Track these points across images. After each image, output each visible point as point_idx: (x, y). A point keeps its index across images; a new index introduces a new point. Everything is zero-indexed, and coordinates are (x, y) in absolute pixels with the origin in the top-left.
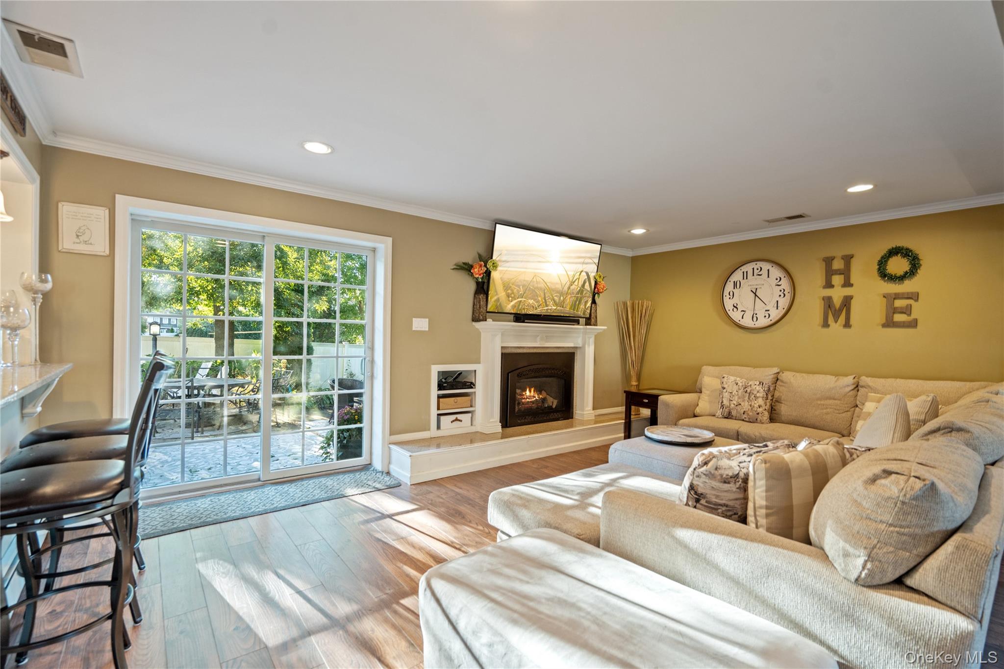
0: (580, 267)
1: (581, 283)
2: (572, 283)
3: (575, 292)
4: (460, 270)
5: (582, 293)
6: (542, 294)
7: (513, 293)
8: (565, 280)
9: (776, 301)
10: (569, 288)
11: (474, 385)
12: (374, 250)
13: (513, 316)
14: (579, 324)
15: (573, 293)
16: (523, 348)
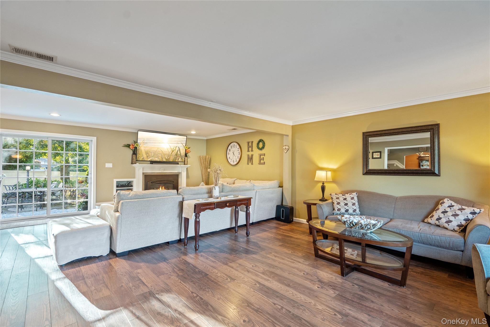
0: (176, 145)
1: (176, 151)
2: (173, 151)
3: (174, 155)
4: (125, 147)
5: (177, 155)
6: (161, 156)
7: (149, 155)
8: (170, 150)
9: (238, 156)
10: (171, 153)
11: (133, 186)
12: (92, 141)
13: (150, 162)
14: (178, 164)
15: (173, 155)
16: (155, 173)
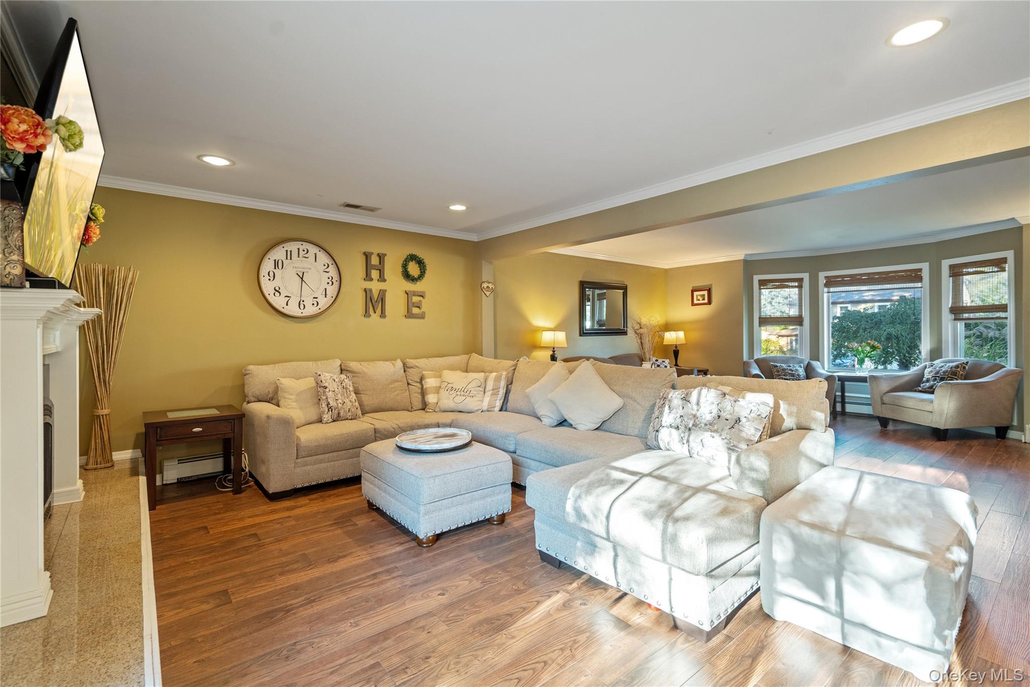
9: (324, 288)
